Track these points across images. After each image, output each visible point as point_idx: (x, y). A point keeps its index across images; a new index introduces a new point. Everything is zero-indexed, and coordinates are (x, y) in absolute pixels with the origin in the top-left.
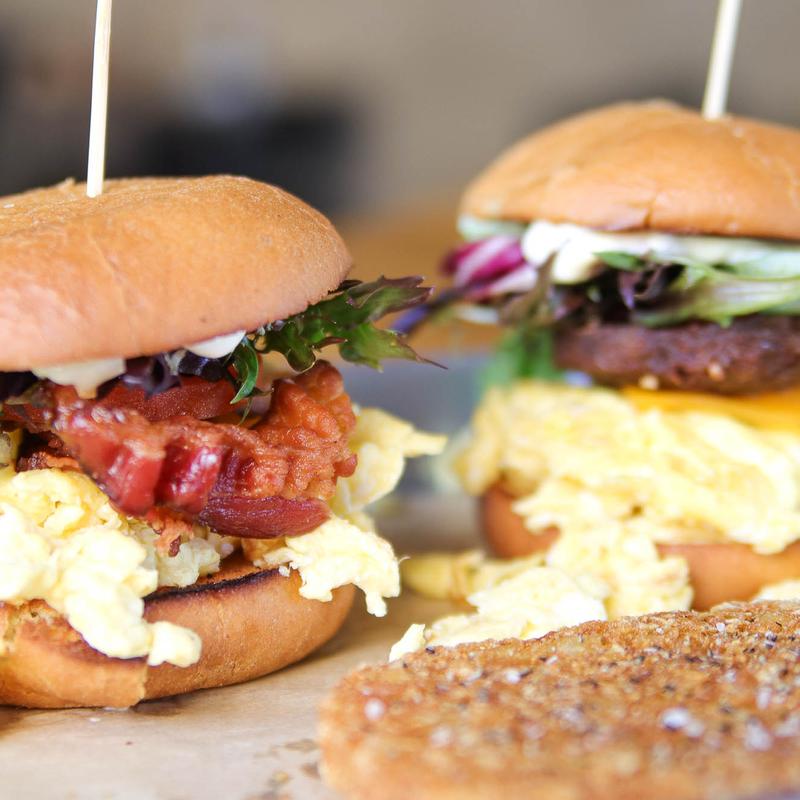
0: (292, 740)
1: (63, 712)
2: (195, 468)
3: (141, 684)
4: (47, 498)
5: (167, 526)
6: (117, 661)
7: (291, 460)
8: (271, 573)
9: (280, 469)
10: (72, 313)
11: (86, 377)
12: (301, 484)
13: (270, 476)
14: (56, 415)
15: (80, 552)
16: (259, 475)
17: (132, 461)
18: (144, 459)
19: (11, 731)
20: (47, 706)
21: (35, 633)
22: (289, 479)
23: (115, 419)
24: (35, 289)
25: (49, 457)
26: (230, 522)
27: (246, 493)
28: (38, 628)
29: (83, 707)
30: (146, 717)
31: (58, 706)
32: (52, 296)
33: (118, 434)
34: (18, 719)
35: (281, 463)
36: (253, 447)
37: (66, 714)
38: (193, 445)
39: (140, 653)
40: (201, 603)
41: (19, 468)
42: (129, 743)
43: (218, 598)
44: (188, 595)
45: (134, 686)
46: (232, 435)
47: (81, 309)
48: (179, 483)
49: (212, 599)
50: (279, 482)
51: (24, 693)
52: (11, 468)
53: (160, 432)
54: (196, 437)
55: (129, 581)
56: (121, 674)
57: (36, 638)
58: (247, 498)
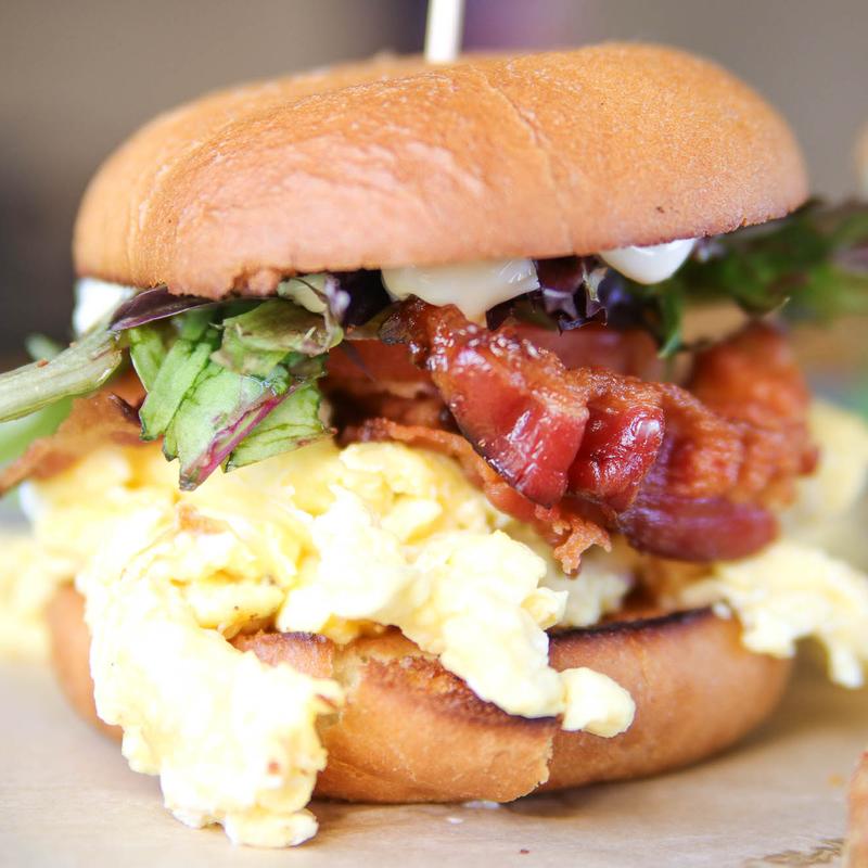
0: (770, 852)
1: (403, 809)
2: (627, 439)
3: (544, 762)
4: (385, 486)
5: (576, 529)
6: (520, 721)
7: (748, 442)
8: (704, 614)
9: (732, 453)
10: (474, 185)
11: (473, 294)
12: (757, 479)
13: (720, 464)
14: (428, 349)
15: (447, 562)
16: (704, 461)
17: (546, 420)
18: (562, 418)
19: (336, 831)
20: (381, 798)
21: (388, 678)
22: (743, 470)
23: (524, 353)
24: (418, 150)
25: (393, 424)
26: (657, 531)
27: (682, 489)
28: (391, 670)
29: (432, 803)
30: (531, 819)
31: (398, 799)
32: (443, 159)
33: (525, 377)
34: (339, 817)
35: (736, 445)
36: (697, 418)
37: (409, 811)
38: (622, 407)
39: (553, 712)
40: (618, 648)
41: (341, 442)
42: (524, 852)
43: (640, 641)
44: (599, 635)
45: (535, 763)
46: (672, 397)
47: (486, 180)
48: (603, 462)
49: (633, 642)
50: (731, 472)
51: (353, 776)
52: (328, 442)
53: (581, 383)
54: (627, 395)
55: (526, 604)
56: (519, 744)
57: (391, 685)
58: (684, 497)
